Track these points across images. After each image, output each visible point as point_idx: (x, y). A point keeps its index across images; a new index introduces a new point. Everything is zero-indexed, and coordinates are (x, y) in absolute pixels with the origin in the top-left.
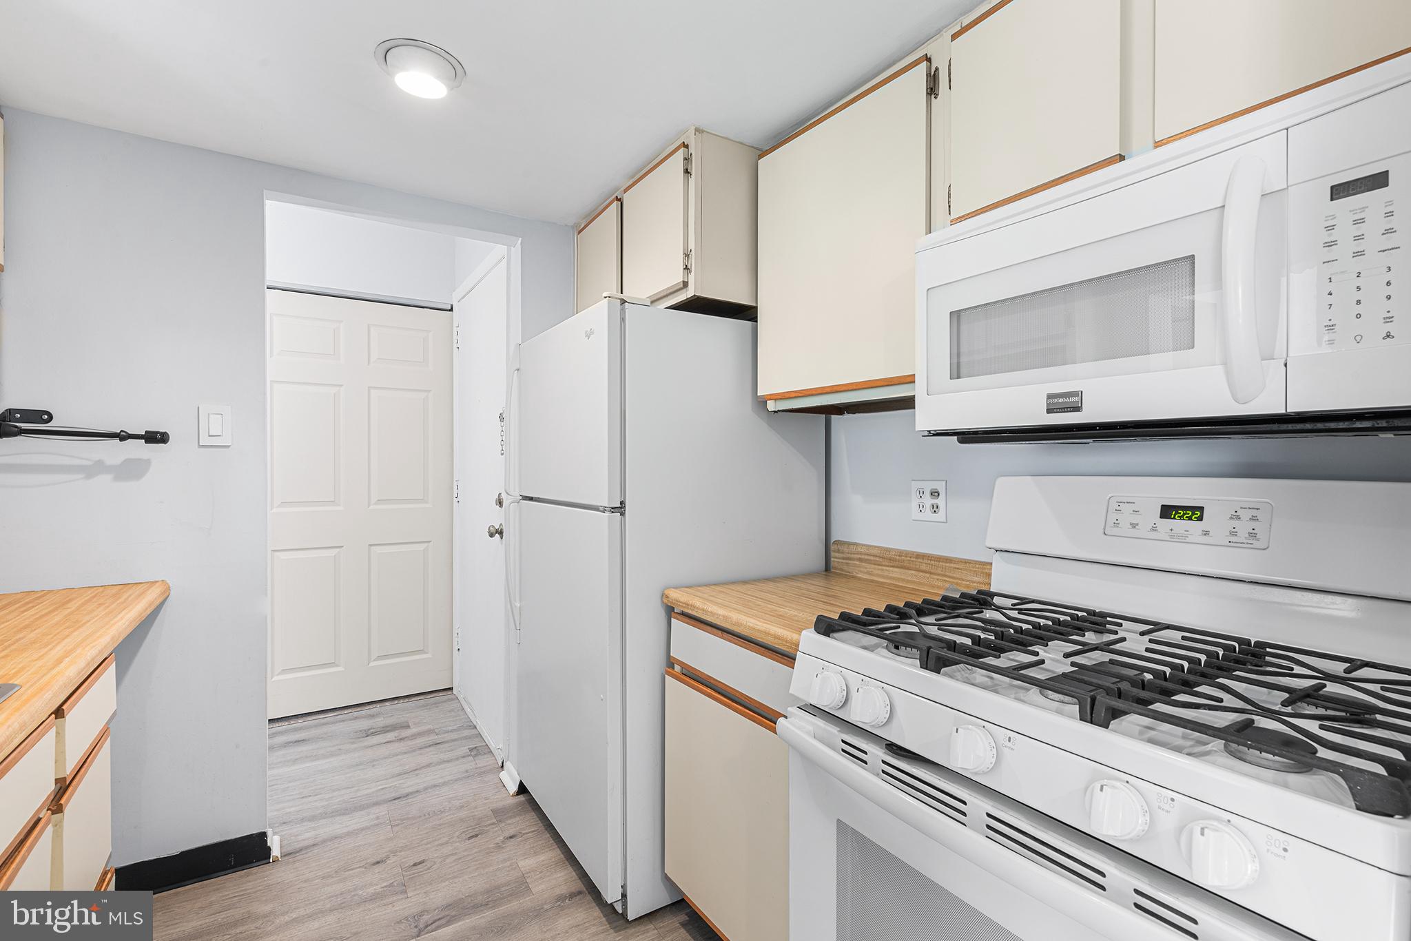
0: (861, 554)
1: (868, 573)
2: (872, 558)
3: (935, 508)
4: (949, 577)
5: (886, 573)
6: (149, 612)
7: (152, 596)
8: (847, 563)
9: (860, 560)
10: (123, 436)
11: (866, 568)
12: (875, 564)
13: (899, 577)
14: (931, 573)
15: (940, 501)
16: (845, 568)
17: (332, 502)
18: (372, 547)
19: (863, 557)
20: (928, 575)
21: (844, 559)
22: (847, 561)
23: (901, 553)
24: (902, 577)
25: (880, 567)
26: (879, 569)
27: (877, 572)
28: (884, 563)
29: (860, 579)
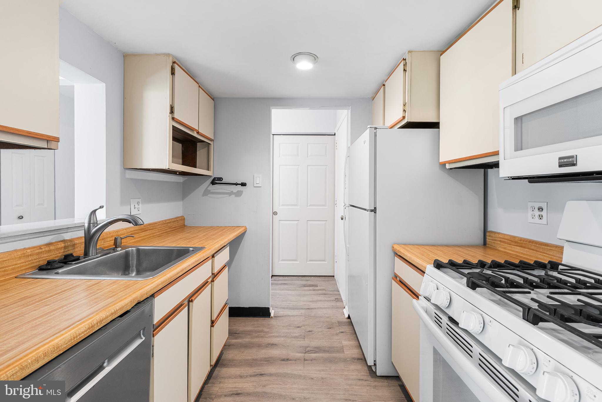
0: (501, 238)
1: (504, 248)
2: (506, 241)
3: (541, 217)
4: (546, 254)
5: (513, 249)
6: (240, 234)
7: (241, 230)
8: (494, 242)
9: (500, 241)
10: (236, 184)
11: (503, 246)
12: (507, 244)
13: (520, 251)
14: (536, 251)
15: (544, 213)
16: (493, 244)
17: (296, 205)
18: (308, 221)
19: (502, 240)
20: (535, 252)
21: (492, 240)
22: (494, 241)
23: (521, 239)
24: (522, 252)
25: (510, 246)
26: (509, 247)
27: (508, 248)
28: (512, 244)
29: (499, 250)
